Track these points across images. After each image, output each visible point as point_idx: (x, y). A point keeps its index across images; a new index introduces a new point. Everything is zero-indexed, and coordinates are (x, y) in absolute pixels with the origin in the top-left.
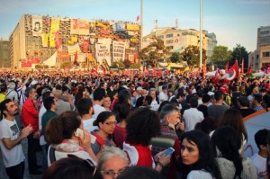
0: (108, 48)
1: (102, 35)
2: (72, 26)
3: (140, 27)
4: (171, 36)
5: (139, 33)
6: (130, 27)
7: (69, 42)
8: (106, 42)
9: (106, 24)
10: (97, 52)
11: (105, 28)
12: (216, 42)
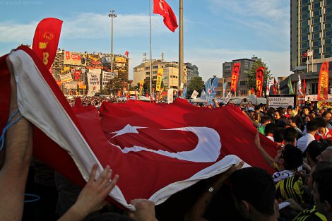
0: (98, 77)
1: (93, 66)
2: (65, 58)
3: (127, 60)
4: (157, 67)
5: (127, 65)
6: (118, 59)
7: (62, 71)
8: (96, 72)
9: (97, 57)
10: (89, 80)
11: (96, 60)
12: (198, 73)
